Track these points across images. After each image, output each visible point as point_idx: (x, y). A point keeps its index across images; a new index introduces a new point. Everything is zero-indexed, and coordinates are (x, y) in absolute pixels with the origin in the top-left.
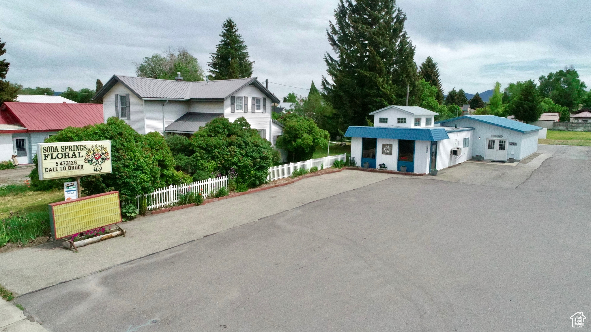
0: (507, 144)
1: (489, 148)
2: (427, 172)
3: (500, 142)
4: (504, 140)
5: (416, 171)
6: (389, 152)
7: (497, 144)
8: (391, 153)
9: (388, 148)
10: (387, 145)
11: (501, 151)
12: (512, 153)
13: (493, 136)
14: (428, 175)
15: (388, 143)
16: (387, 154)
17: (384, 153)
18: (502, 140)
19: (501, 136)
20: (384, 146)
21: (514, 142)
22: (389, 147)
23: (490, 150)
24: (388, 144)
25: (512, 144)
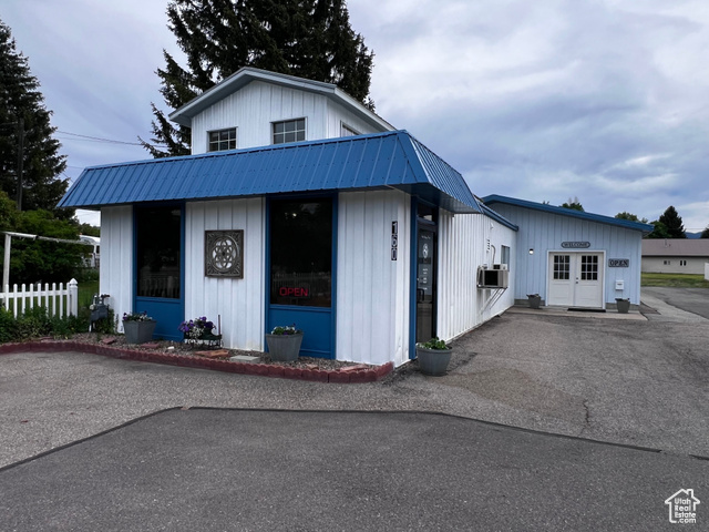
0: (602, 264)
1: (556, 276)
2: (400, 357)
3: (584, 259)
4: (592, 255)
5: (344, 353)
6: (229, 265)
7: (575, 266)
8: (237, 273)
9: (228, 247)
10: (223, 234)
11: (587, 282)
12: (618, 287)
13: (565, 245)
14: (404, 371)
15: (226, 225)
16: (222, 275)
17: (210, 271)
18: (587, 255)
19: (586, 245)
20: (211, 238)
21: (621, 257)
22: (229, 243)
23: (559, 281)
24: (224, 232)
25: (614, 263)
